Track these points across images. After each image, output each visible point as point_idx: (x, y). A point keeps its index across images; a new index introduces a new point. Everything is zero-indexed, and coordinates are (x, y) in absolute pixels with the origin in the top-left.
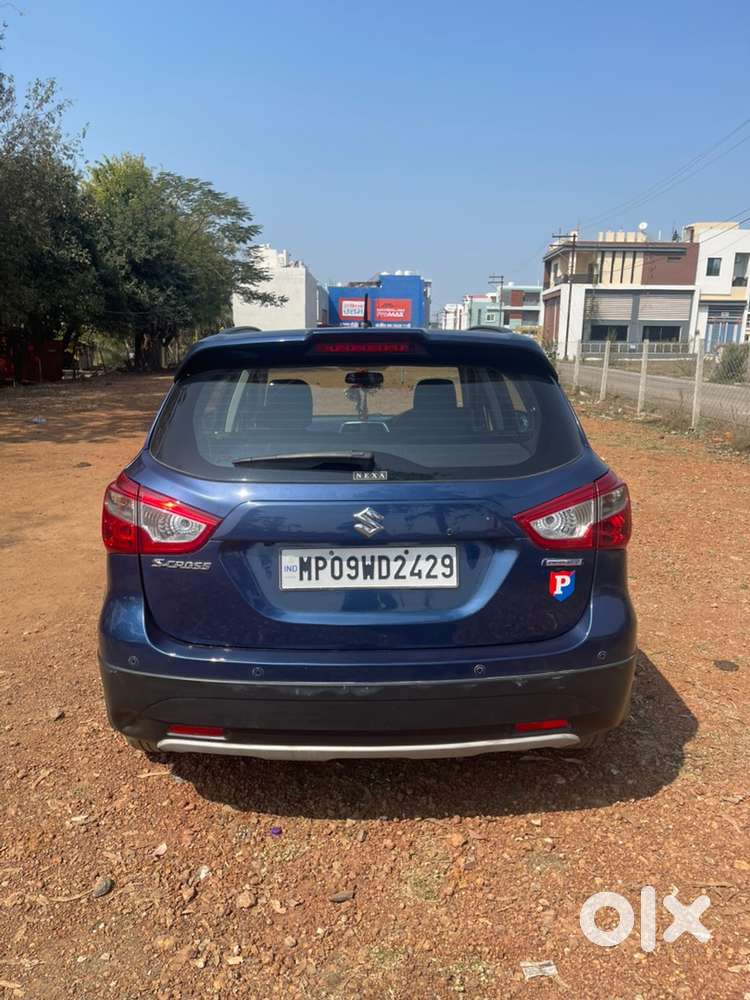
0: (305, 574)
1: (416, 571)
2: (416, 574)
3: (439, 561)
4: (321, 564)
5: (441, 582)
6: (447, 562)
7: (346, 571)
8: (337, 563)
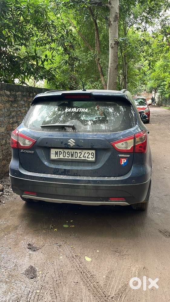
0: (56, 155)
1: (84, 156)
2: (84, 157)
3: (90, 154)
4: (60, 153)
5: (91, 159)
6: (92, 154)
7: (67, 155)
8: (64, 153)
